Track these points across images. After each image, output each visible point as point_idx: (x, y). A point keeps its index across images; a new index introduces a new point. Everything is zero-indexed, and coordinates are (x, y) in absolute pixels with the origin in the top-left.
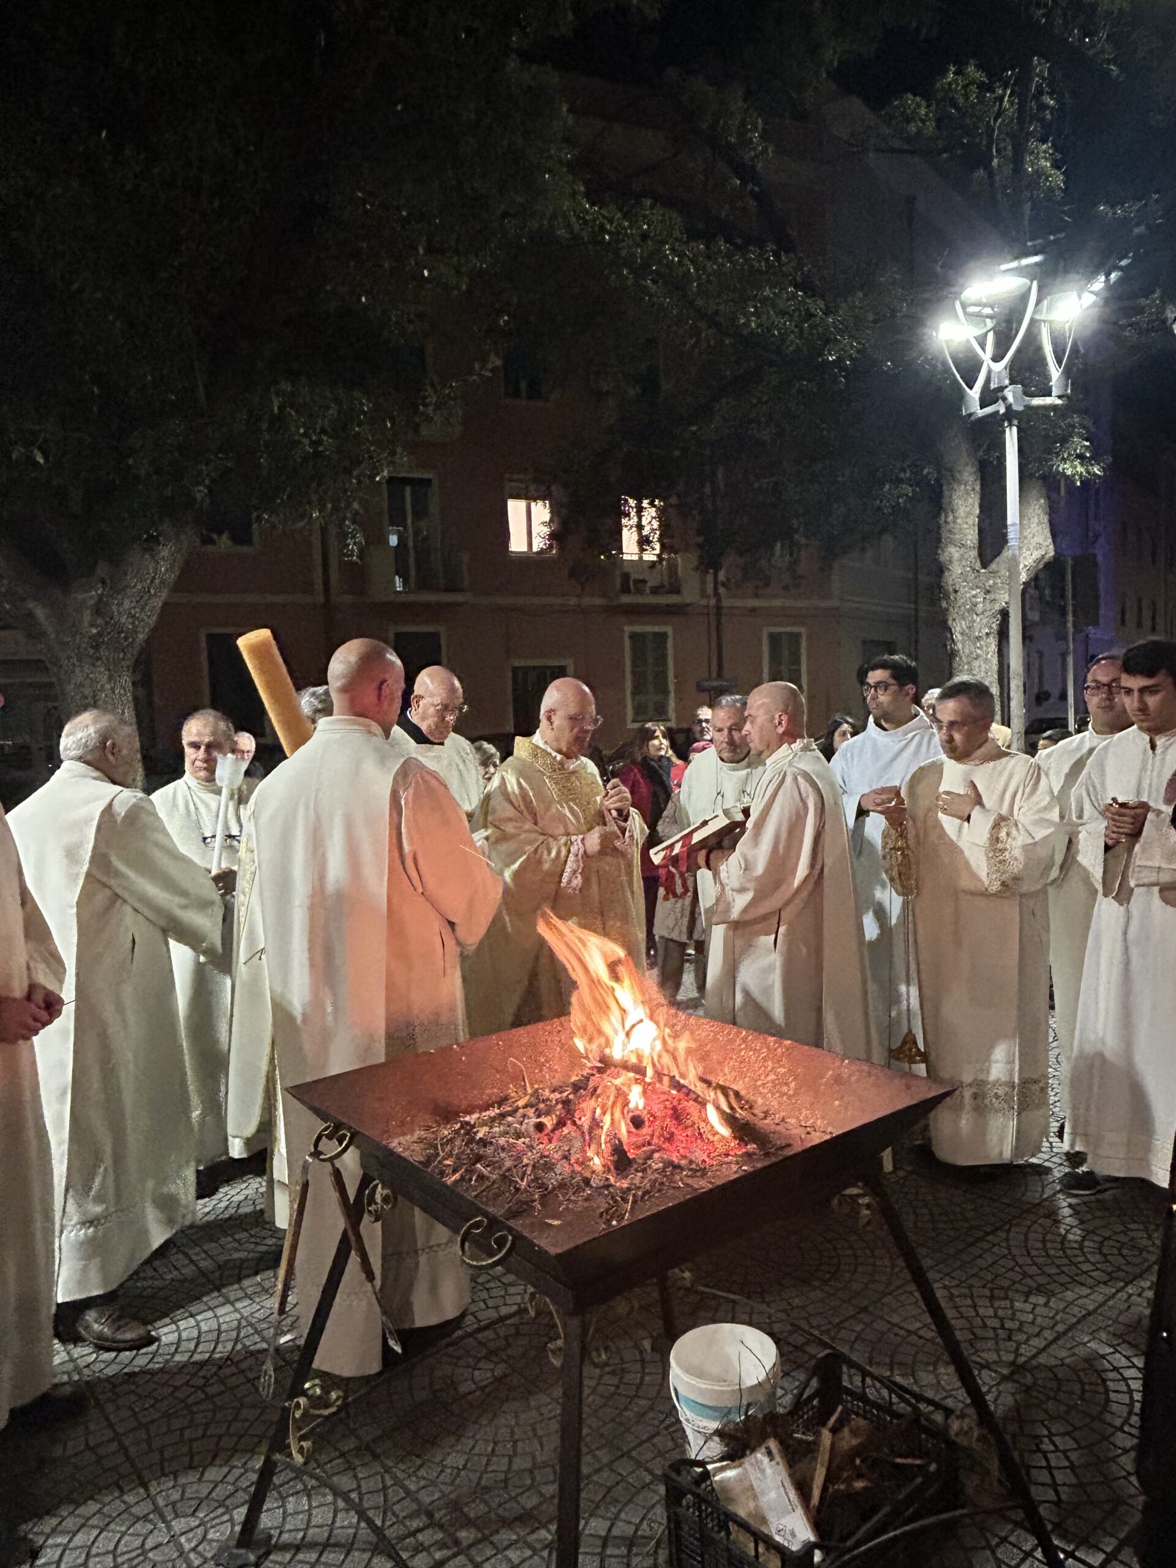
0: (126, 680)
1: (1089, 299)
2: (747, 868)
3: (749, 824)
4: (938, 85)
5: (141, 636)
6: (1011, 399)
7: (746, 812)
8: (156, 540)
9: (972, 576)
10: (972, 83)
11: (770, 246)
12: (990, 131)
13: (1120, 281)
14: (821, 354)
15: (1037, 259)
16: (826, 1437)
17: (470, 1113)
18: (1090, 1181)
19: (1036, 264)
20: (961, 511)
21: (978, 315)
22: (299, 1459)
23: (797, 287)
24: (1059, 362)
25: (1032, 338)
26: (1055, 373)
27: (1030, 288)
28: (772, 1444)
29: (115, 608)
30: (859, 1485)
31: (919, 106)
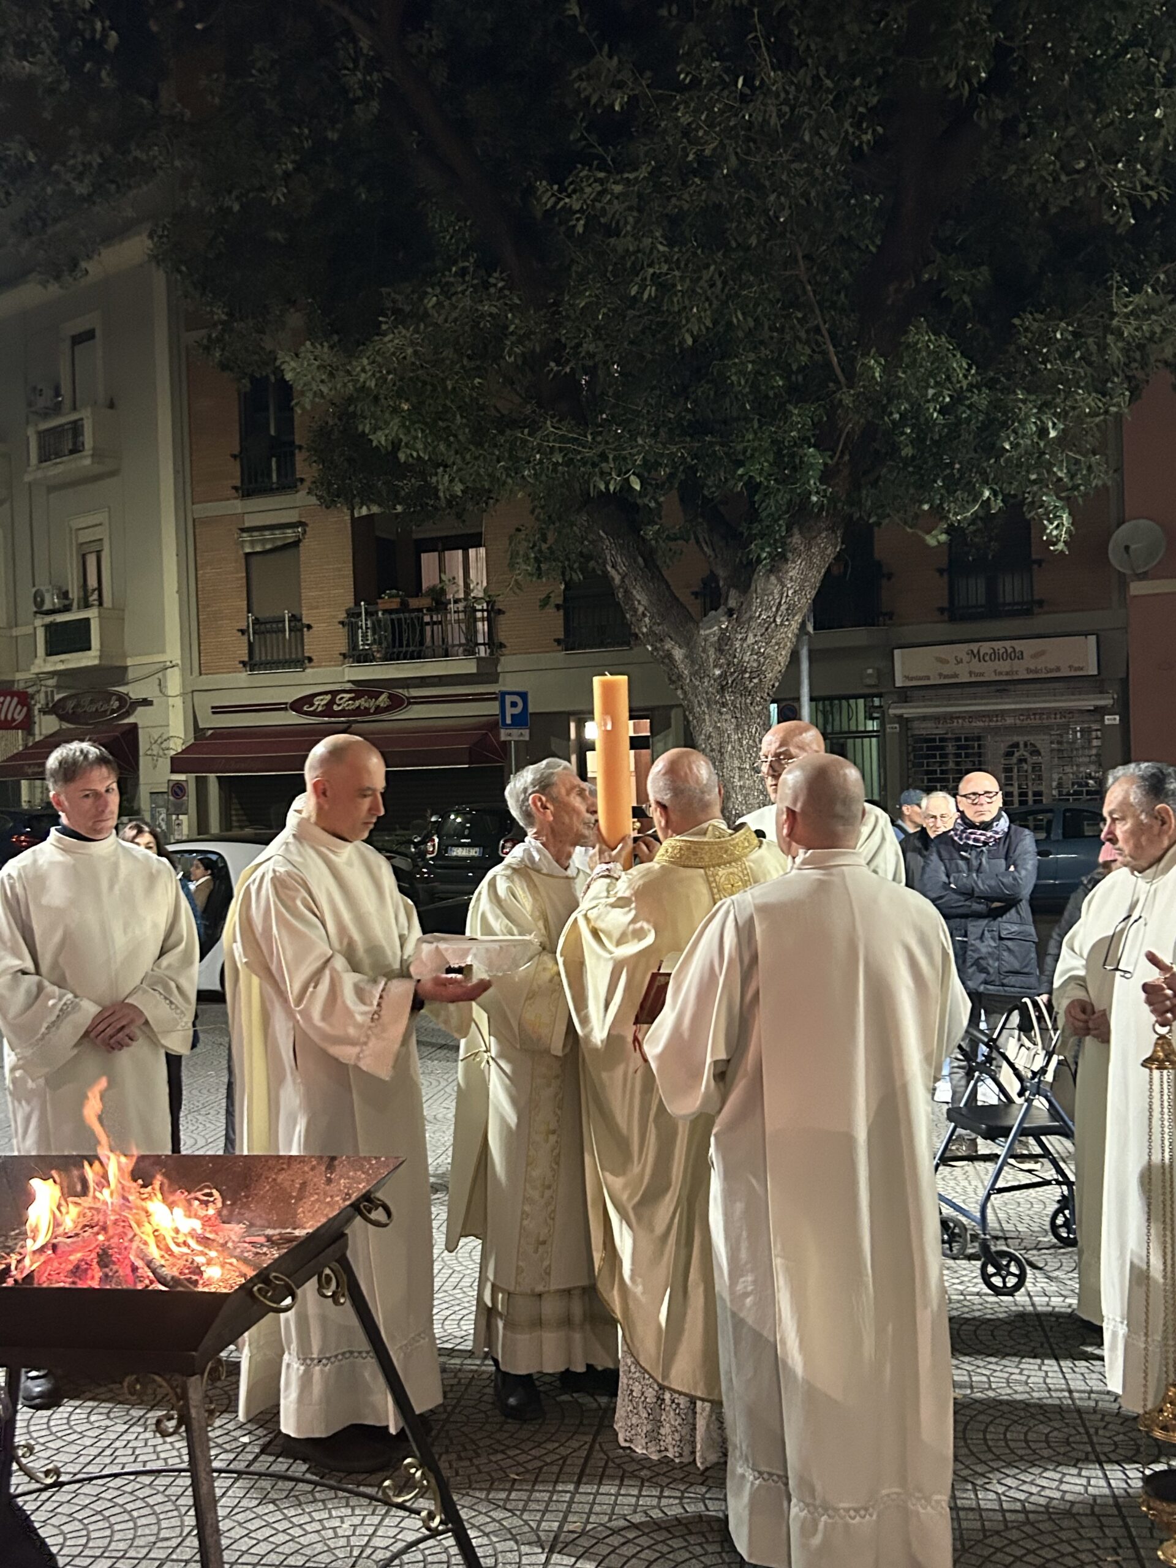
29: (738, 644)
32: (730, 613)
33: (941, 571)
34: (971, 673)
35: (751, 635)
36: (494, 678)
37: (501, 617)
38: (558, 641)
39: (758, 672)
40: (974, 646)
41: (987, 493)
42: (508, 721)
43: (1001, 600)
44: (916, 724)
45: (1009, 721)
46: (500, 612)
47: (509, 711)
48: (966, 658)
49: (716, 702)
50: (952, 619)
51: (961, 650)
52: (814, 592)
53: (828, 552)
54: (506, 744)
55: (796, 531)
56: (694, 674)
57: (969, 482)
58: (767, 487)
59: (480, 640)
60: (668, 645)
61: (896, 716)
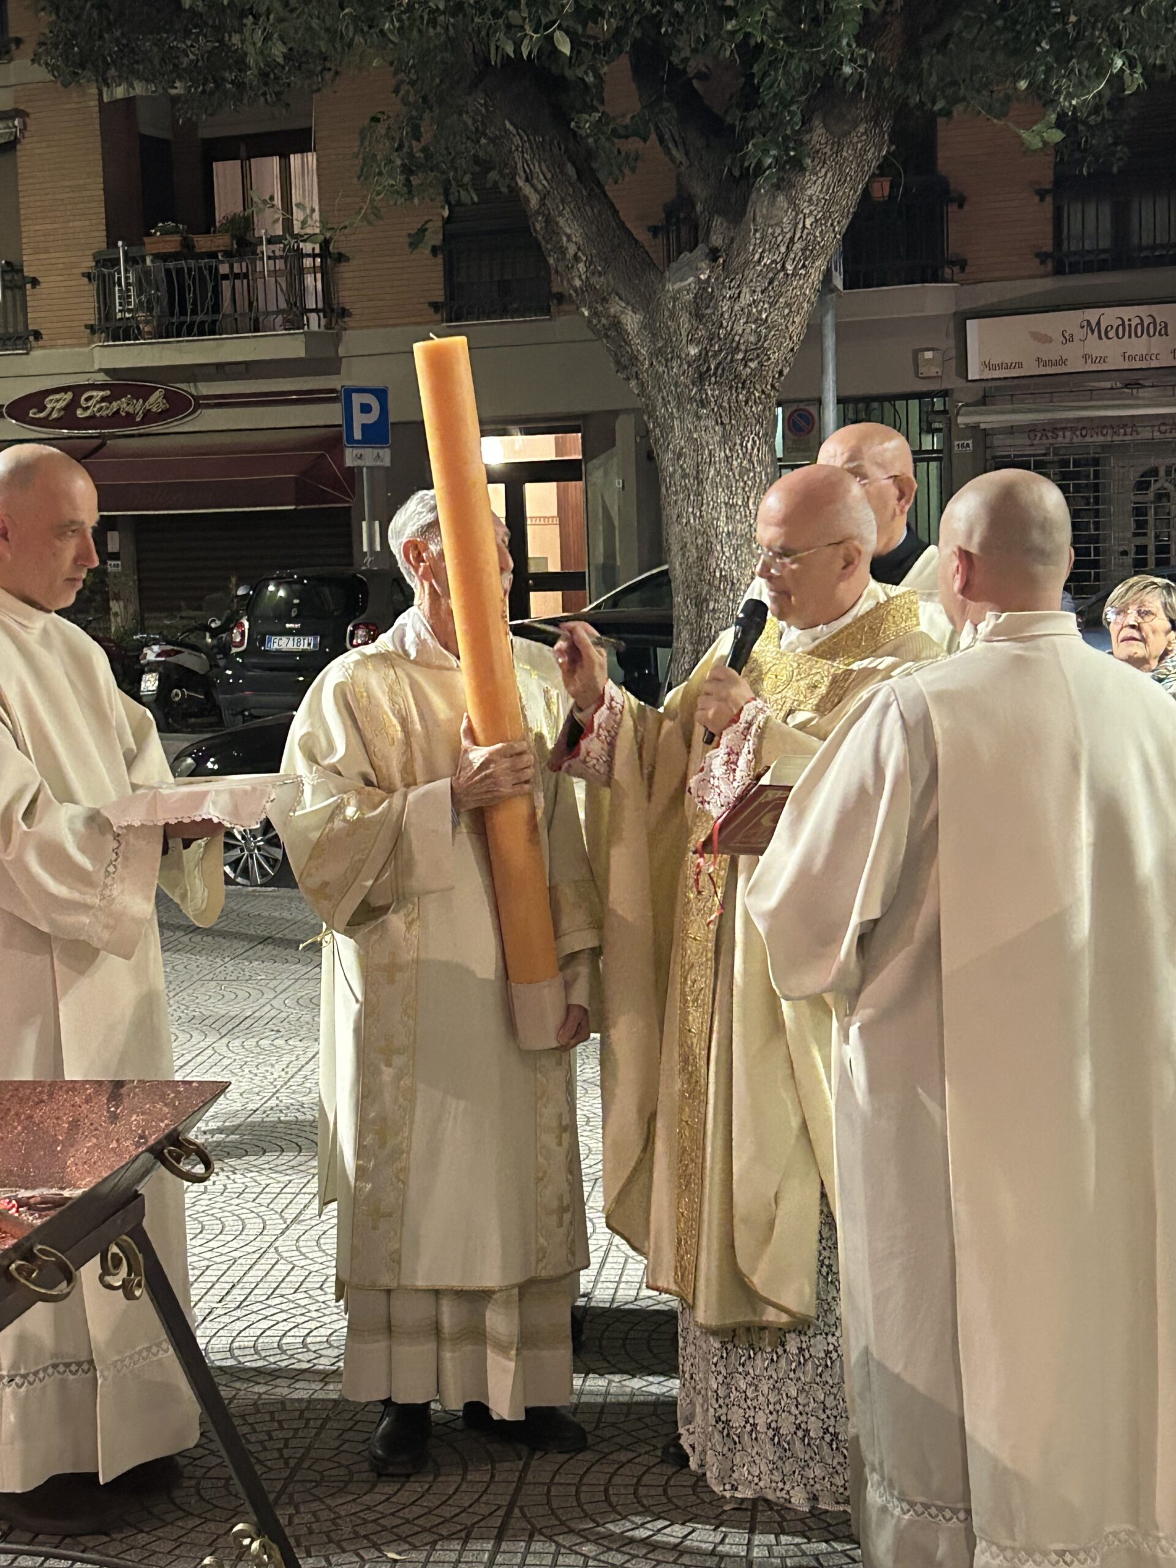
32: (713, 255)
33: (1042, 194)
34: (1085, 357)
35: (746, 290)
36: (332, 366)
37: (343, 267)
38: (436, 306)
39: (759, 351)
40: (1092, 315)
41: (1119, 63)
42: (358, 435)
43: (1135, 240)
44: (998, 440)
45: (1145, 434)
46: (341, 258)
47: (359, 419)
48: (1079, 334)
49: (691, 400)
50: (1059, 271)
51: (1071, 320)
52: (845, 222)
53: (870, 155)
54: (353, 474)
55: (817, 122)
56: (657, 353)
57: (1091, 45)
58: (773, 51)
59: (311, 304)
60: (616, 307)
61: (967, 426)
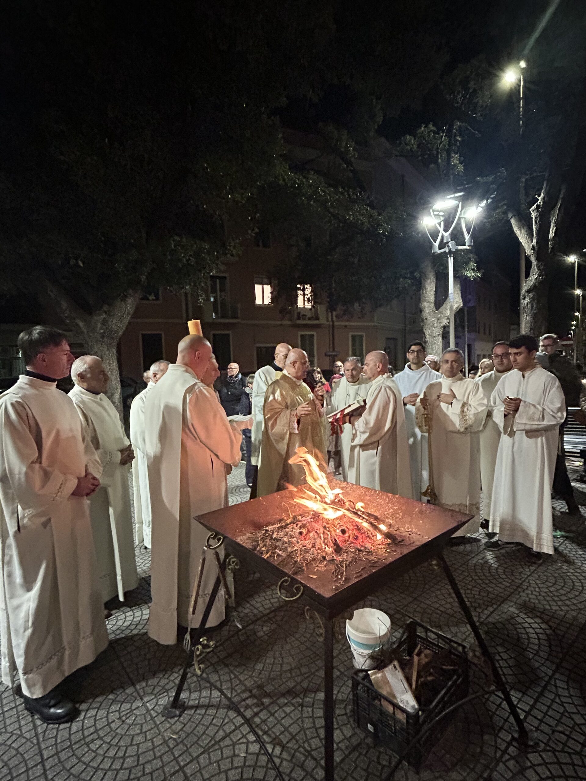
0: (114, 351)
1: (480, 210)
2: (367, 423)
3: (367, 407)
4: (418, 132)
5: (120, 333)
6: (451, 247)
7: (364, 401)
8: (126, 296)
9: (432, 314)
10: (431, 131)
11: (358, 189)
12: (438, 148)
13: (492, 202)
14: (377, 230)
15: (461, 194)
16: (416, 658)
17: (267, 526)
18: (495, 545)
19: (460, 196)
20: (429, 289)
21: (438, 215)
22: (199, 672)
23: (368, 206)
24: (469, 233)
25: (459, 224)
26: (467, 237)
27: (458, 205)
28: (396, 663)
29: (110, 323)
30: (430, 678)
31: (410, 140)
32: (106, 312)
35: (115, 320)
55: (130, 288)
56: (90, 331)
60: (77, 321)
